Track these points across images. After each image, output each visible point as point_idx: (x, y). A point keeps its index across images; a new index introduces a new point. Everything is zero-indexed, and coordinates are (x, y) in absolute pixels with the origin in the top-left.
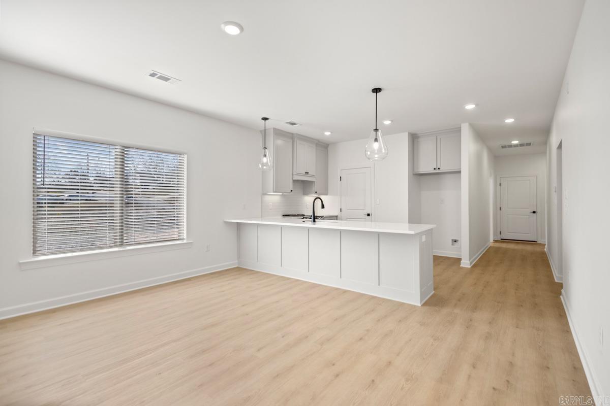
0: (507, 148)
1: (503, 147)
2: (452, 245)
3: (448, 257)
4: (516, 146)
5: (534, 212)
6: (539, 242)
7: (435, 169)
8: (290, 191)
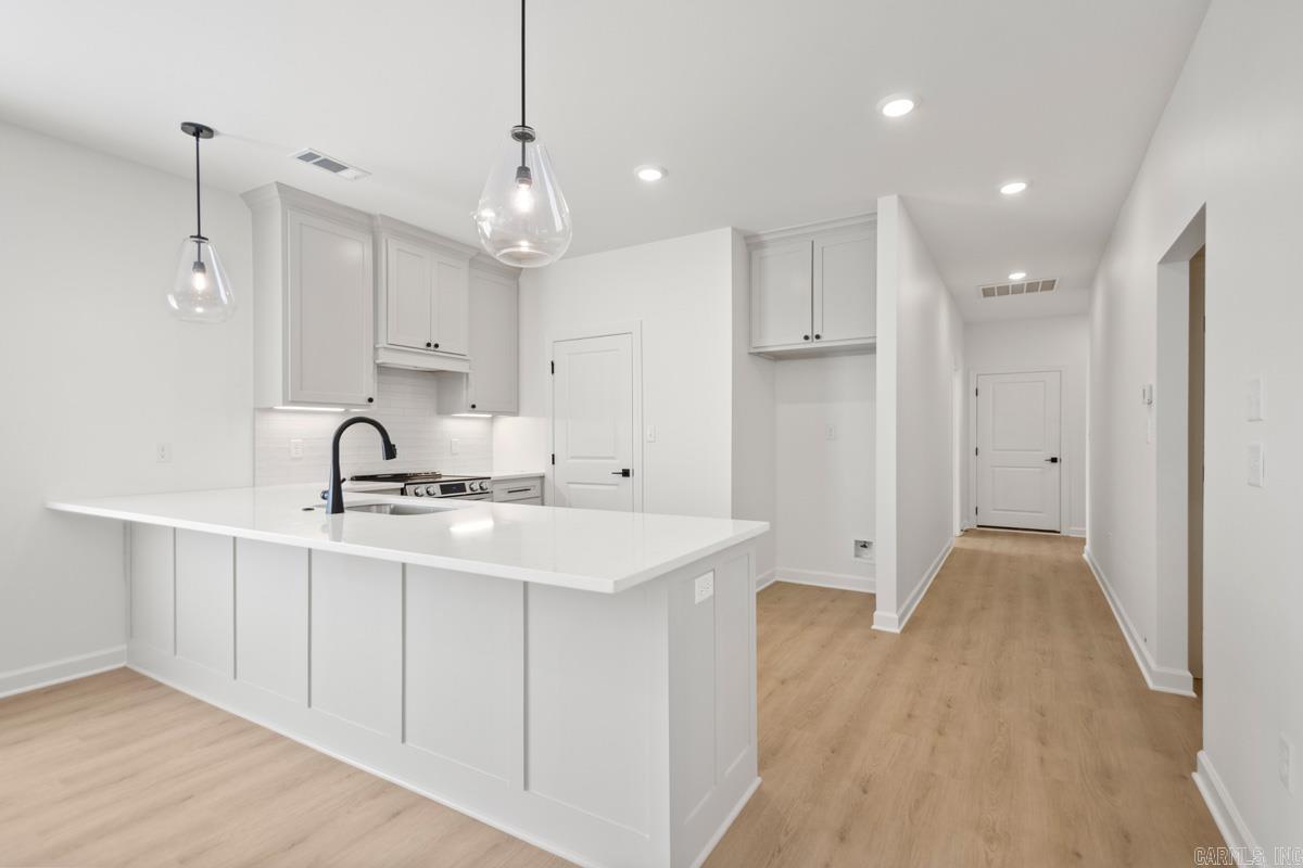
0: (997, 297)
1: (988, 293)
2: (857, 556)
3: (844, 592)
4: (1018, 289)
5: (1054, 460)
6: (1063, 533)
7: (806, 338)
8: (366, 402)
